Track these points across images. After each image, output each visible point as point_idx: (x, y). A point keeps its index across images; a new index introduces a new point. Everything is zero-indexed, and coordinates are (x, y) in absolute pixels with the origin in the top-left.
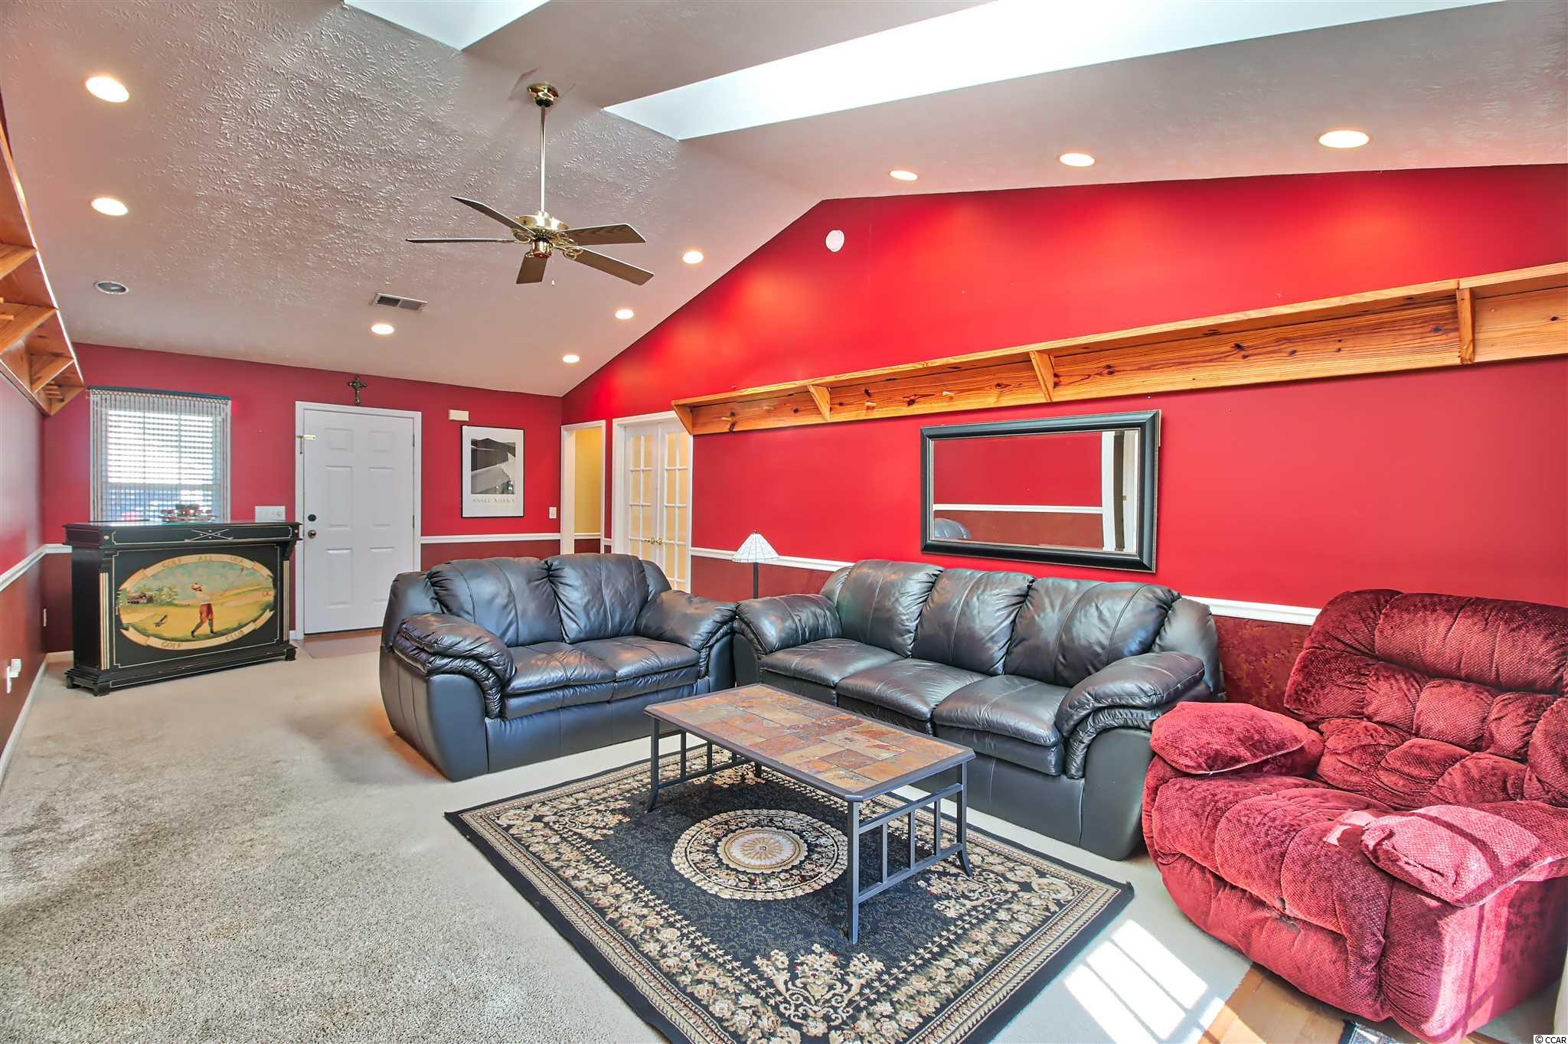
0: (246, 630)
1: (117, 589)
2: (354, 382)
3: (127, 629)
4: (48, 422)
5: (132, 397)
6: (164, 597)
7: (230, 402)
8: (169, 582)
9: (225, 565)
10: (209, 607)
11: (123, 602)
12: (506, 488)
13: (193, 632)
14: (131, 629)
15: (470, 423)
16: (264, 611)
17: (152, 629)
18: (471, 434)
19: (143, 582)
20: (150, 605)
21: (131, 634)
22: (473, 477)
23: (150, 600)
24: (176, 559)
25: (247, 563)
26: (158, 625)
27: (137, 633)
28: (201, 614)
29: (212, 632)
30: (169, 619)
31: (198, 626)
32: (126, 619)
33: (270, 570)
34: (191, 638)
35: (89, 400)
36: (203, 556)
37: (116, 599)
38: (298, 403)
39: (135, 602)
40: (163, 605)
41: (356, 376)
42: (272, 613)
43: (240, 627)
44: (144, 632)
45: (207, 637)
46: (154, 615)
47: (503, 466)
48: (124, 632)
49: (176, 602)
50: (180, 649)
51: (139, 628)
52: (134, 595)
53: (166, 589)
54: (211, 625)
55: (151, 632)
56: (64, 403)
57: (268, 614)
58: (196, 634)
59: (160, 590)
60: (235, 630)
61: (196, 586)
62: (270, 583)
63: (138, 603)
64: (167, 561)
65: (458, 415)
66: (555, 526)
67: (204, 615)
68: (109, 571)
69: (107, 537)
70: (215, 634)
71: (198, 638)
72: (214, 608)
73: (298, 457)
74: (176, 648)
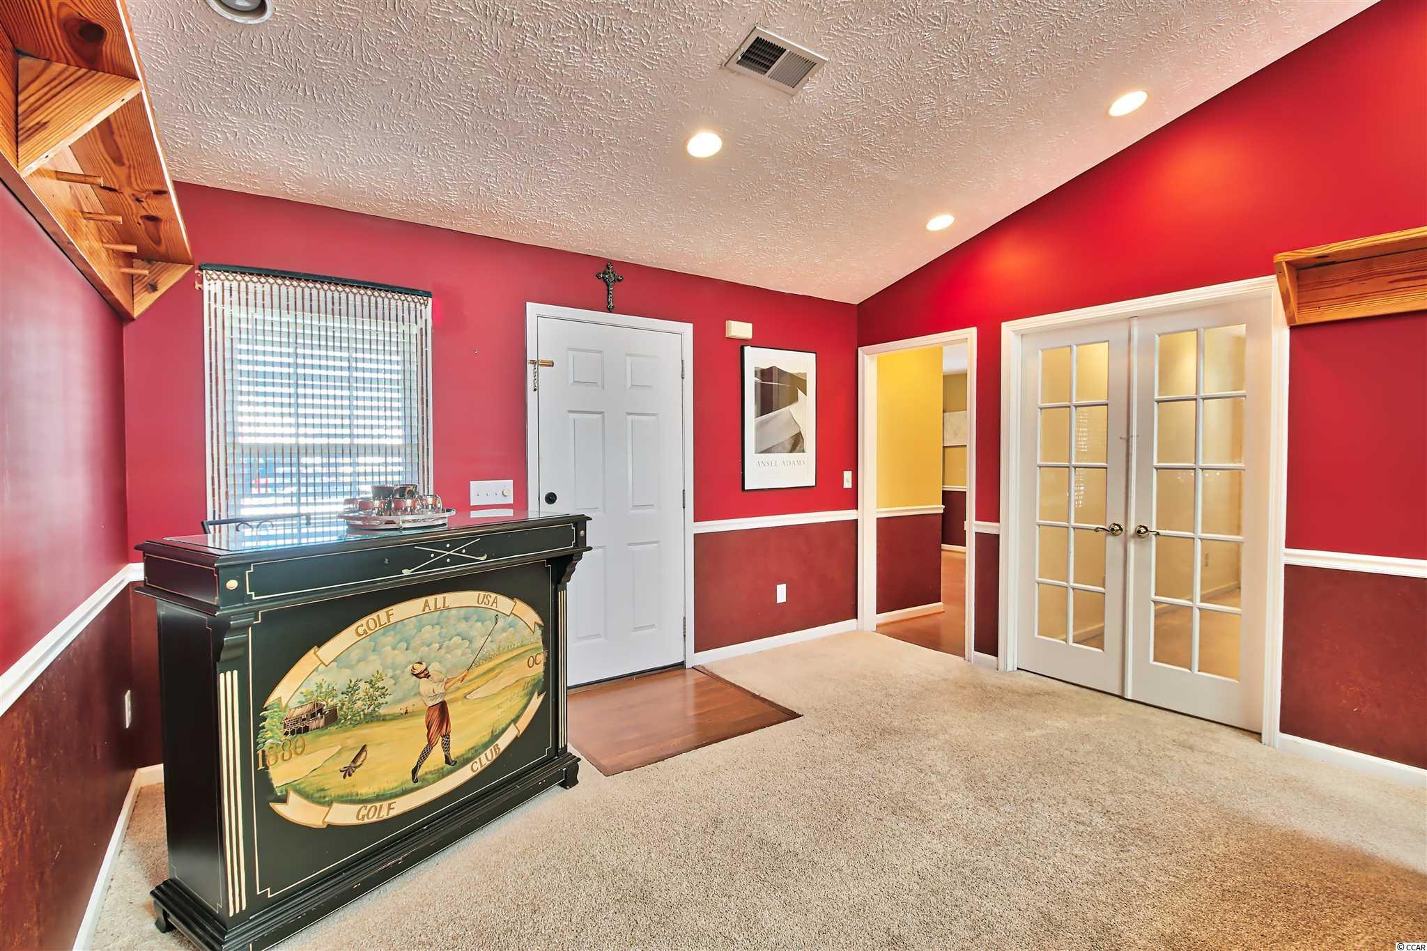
0: (503, 742)
1: (260, 706)
2: (605, 273)
3: (283, 800)
4: (128, 331)
5: (275, 287)
6: (359, 703)
7: (430, 300)
8: (367, 670)
9: (468, 615)
10: (443, 708)
11: (273, 732)
12: (796, 443)
13: (414, 771)
14: (293, 797)
15: (754, 343)
16: (531, 695)
17: (336, 783)
18: (757, 358)
19: (316, 678)
20: (333, 728)
21: (296, 811)
22: (760, 427)
23: (332, 717)
24: (382, 614)
25: (504, 603)
26: (348, 772)
27: (305, 802)
28: (429, 727)
29: (448, 761)
30: (371, 752)
31: (424, 755)
32: (279, 775)
33: (539, 613)
34: (412, 785)
35: (201, 290)
36: (431, 599)
37: (258, 729)
38: (530, 306)
39: (298, 728)
40: (357, 724)
41: (608, 264)
42: (542, 697)
43: (495, 737)
44: (318, 798)
45: (441, 774)
46: (339, 752)
47: (792, 409)
48: (279, 808)
49: (382, 711)
50: (393, 813)
51: (309, 790)
52: (299, 711)
53: (362, 685)
54: (446, 746)
55: (333, 793)
56: (157, 295)
57: (537, 701)
58: (420, 773)
59: (352, 690)
60: (486, 746)
61: (419, 668)
62: (537, 637)
63: (306, 729)
64: (363, 621)
65: (740, 329)
66: (851, 499)
67: (434, 728)
68: (238, 664)
69: (232, 584)
70: (453, 764)
71: (427, 783)
72: (452, 710)
73: (531, 396)
74: (384, 815)
